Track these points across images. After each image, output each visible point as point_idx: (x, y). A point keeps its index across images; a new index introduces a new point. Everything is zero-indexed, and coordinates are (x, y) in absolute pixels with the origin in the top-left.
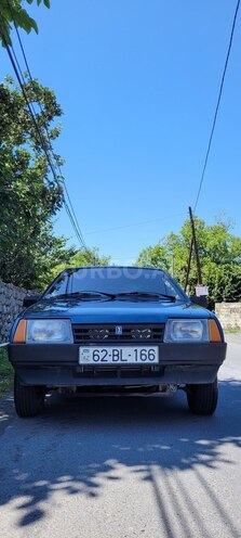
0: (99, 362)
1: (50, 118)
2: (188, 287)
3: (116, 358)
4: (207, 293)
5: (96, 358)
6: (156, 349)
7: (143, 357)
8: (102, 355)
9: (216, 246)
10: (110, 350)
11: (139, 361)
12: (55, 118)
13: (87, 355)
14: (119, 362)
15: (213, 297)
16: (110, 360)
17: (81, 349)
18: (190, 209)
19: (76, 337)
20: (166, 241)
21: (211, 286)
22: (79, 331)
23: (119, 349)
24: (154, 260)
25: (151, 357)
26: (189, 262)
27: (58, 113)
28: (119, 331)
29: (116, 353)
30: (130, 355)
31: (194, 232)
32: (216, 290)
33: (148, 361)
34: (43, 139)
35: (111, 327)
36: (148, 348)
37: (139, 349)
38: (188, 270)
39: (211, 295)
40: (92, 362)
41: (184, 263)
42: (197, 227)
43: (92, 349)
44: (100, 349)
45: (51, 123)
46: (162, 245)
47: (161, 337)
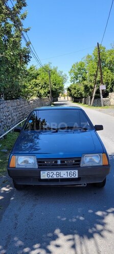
0: (50, 178)
1: (20, 8)
2: (96, 86)
3: (58, 176)
4: (105, 88)
5: (49, 176)
6: (77, 171)
7: (71, 175)
8: (51, 175)
9: (111, 61)
10: (55, 172)
11: (69, 177)
12: (23, 8)
13: (44, 175)
14: (59, 177)
15: (108, 90)
16: (55, 177)
17: (41, 172)
18: (98, 44)
19: (39, 165)
20: (85, 59)
21: (107, 84)
22: (41, 162)
23: (59, 172)
24: (79, 69)
25: (75, 175)
26: (97, 72)
27: (25, 5)
28: (59, 162)
29: (58, 173)
30: (64, 174)
31: (99, 54)
32: (110, 86)
33: (73, 177)
34: (18, 20)
35: (55, 160)
36: (73, 171)
37: (69, 171)
38: (96, 76)
39: (107, 88)
40: (47, 178)
41: (95, 73)
42: (101, 51)
43: (46, 172)
44: (50, 172)
45: (21, 11)
46: (83, 61)
47: (79, 164)
